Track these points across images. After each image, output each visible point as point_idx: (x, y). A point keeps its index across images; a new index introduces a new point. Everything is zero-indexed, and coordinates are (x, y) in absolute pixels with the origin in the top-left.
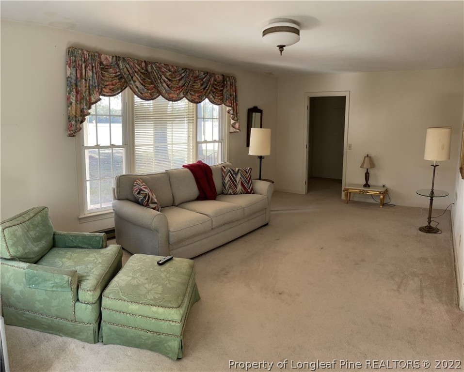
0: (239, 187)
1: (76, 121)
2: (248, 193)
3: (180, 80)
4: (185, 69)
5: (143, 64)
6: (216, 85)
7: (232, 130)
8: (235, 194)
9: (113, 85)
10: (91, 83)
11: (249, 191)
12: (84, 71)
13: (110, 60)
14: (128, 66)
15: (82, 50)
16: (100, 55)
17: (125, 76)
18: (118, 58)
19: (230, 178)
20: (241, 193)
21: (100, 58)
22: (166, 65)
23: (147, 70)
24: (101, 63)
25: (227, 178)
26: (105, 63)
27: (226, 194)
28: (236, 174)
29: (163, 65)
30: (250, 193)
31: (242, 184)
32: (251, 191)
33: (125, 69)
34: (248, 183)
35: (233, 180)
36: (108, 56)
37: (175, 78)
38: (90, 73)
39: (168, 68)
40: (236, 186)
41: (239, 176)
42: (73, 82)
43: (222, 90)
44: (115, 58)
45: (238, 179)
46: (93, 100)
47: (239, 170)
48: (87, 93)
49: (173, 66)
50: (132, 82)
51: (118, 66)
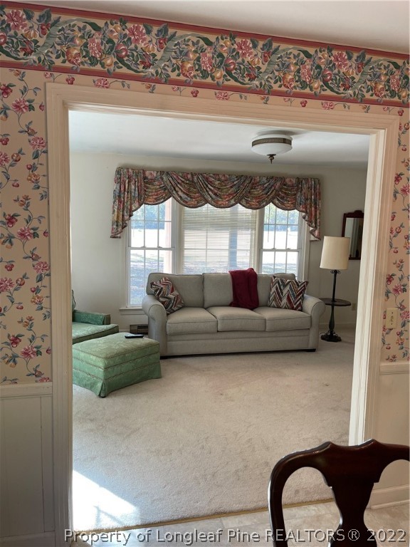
0: (285, 300)
1: (117, 226)
2: (293, 308)
3: (231, 187)
4: (239, 177)
5: (189, 176)
6: (286, 190)
7: (312, 238)
8: (279, 307)
9: (157, 195)
10: (133, 194)
11: (295, 306)
12: (127, 185)
13: (155, 175)
14: (170, 179)
15: (128, 169)
16: (144, 172)
17: (169, 187)
18: (162, 172)
19: (277, 289)
20: (285, 308)
21: (144, 173)
22: (216, 175)
23: (193, 181)
24: (145, 178)
25: (274, 289)
26: (149, 177)
27: (270, 306)
28: (285, 286)
29: (212, 175)
30: (295, 309)
31: (289, 298)
32: (297, 307)
33: (168, 182)
34: (295, 298)
35: (279, 292)
36: (152, 172)
37: (225, 186)
38: (133, 187)
39: (217, 177)
40: (281, 299)
41: (288, 288)
42: (117, 194)
43: (295, 195)
44: (159, 173)
45: (285, 292)
46: (134, 208)
47: (289, 282)
48: (129, 203)
49: (224, 175)
50: (174, 192)
51: (162, 179)
